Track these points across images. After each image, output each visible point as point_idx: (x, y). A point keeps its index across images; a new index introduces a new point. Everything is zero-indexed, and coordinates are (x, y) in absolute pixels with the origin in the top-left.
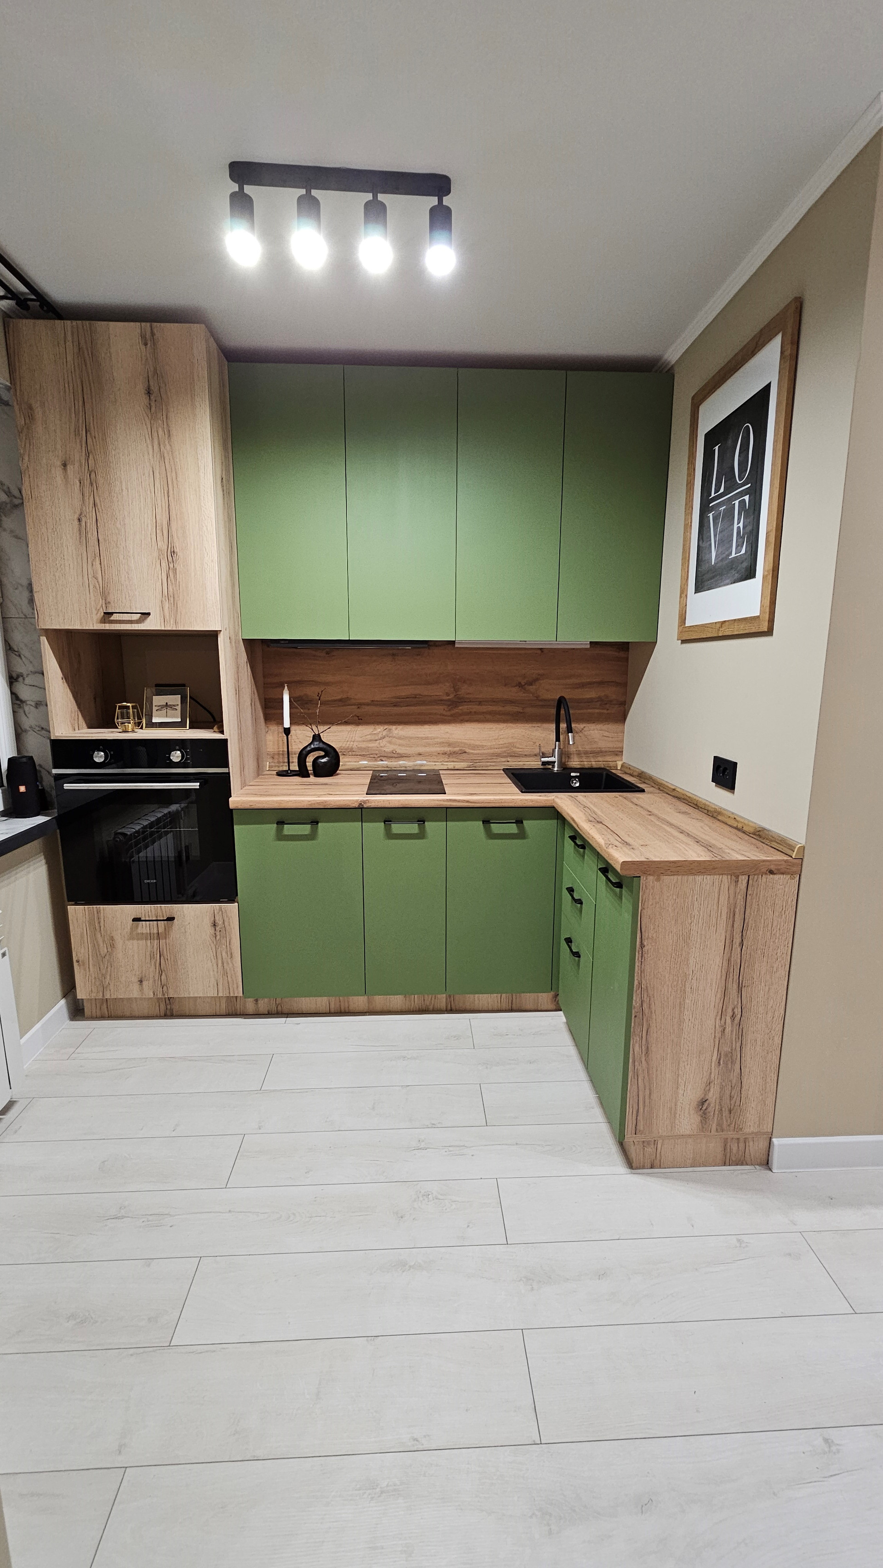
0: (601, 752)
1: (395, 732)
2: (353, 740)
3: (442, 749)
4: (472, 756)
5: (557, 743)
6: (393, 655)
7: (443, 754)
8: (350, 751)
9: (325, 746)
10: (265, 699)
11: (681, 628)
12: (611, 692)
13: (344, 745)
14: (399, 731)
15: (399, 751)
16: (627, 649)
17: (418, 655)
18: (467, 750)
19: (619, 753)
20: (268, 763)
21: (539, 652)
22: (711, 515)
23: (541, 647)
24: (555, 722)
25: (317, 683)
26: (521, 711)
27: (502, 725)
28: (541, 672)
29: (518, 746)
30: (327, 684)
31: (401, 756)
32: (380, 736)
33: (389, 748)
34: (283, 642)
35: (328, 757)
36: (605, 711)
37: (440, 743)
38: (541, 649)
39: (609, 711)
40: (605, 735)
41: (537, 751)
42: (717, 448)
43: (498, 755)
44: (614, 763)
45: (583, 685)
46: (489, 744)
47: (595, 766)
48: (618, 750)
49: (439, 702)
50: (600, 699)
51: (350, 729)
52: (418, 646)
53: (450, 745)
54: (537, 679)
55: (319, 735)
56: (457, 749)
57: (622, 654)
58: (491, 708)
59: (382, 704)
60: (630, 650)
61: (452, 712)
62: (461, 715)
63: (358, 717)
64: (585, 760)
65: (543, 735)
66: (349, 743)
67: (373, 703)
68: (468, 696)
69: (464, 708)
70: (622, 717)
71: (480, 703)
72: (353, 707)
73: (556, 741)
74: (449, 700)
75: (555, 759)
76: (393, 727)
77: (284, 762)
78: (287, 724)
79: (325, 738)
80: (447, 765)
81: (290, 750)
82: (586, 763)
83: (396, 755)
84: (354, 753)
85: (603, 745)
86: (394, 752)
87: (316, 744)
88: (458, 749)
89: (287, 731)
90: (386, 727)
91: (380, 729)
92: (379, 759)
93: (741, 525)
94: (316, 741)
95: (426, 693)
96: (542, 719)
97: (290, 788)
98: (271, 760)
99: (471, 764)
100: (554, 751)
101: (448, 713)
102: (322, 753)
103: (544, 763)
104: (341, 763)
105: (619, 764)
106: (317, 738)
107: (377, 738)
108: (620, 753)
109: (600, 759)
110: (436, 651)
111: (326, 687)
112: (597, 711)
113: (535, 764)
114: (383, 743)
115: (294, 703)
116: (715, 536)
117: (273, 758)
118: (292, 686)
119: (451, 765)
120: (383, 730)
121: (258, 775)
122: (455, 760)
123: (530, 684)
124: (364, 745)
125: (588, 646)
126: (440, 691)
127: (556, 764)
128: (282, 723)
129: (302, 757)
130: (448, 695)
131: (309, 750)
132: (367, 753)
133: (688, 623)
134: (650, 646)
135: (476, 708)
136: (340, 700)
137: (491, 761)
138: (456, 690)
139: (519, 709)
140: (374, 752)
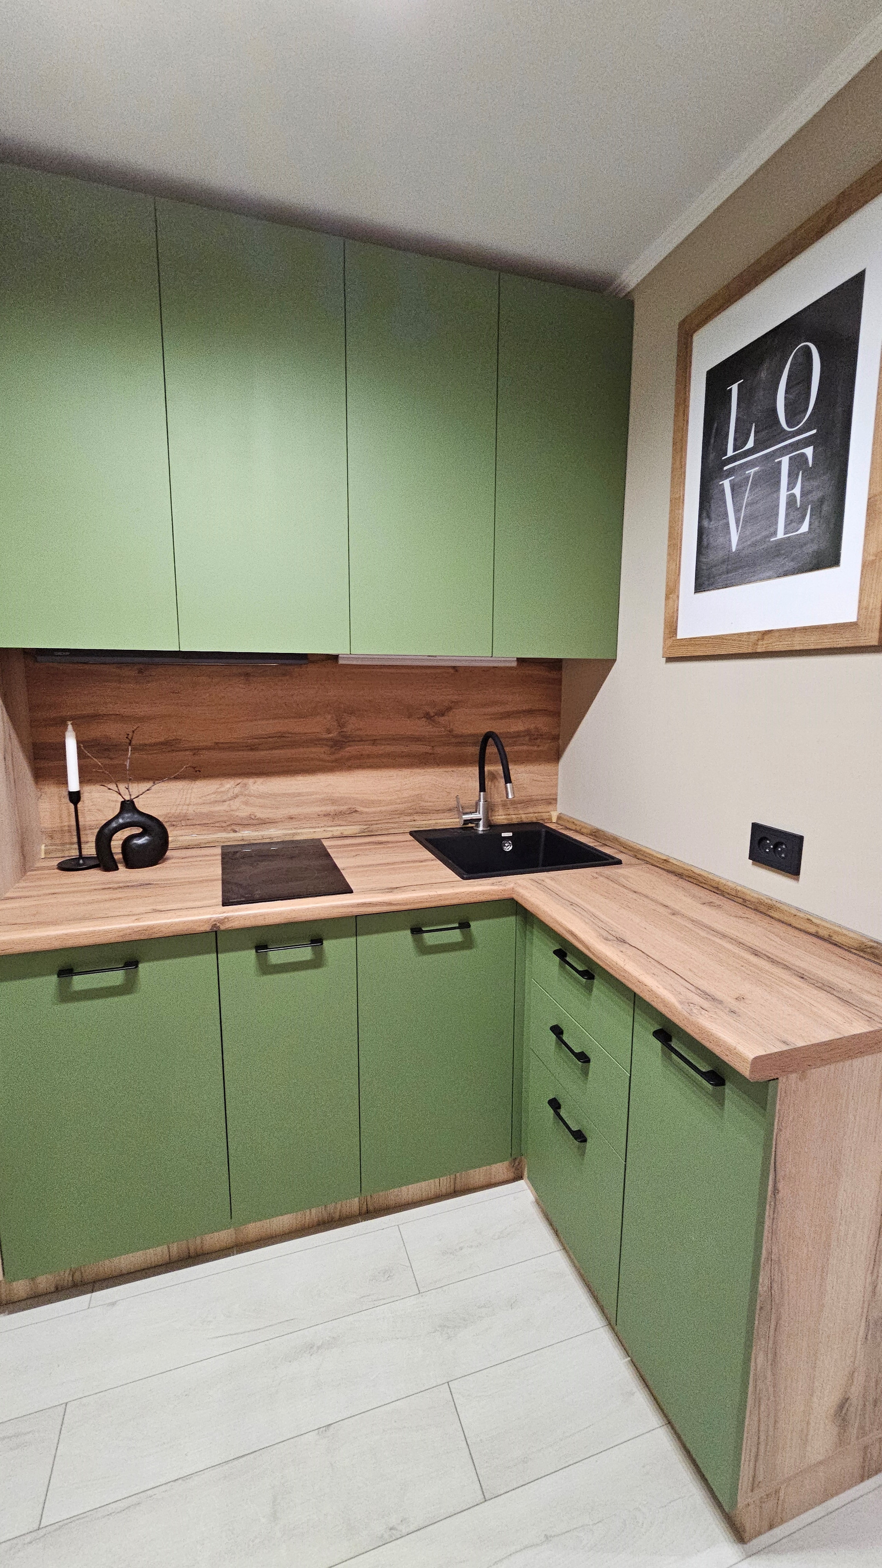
0: (531, 800)
1: (252, 788)
2: (188, 802)
3: (324, 808)
4: (365, 816)
5: (482, 793)
6: (247, 675)
7: (325, 815)
8: (185, 820)
9: (142, 819)
10: (35, 745)
11: (669, 642)
12: (540, 723)
13: (173, 811)
14: (258, 786)
15: (259, 815)
16: (560, 669)
17: (284, 675)
18: (359, 809)
19: (552, 801)
20: (43, 847)
21: (452, 671)
22: (726, 484)
23: (453, 664)
24: (478, 765)
25: (121, 718)
26: (430, 751)
27: (406, 772)
28: (455, 698)
29: (427, 798)
30: (141, 719)
31: (264, 823)
32: (230, 794)
33: (244, 812)
34: (60, 653)
35: (148, 836)
36: (535, 748)
37: (323, 800)
38: (454, 667)
39: (540, 748)
40: (535, 778)
41: (453, 803)
42: (735, 388)
43: (402, 813)
44: (547, 814)
45: (508, 715)
46: (389, 798)
47: (525, 820)
48: (551, 797)
49: (316, 741)
50: (528, 733)
51: (181, 787)
52: (287, 662)
53: (334, 801)
54: (449, 709)
55: (132, 802)
56: (344, 808)
57: (553, 675)
58: (389, 749)
59: (232, 747)
60: (564, 670)
61: (337, 756)
62: (349, 759)
63: (194, 768)
64: (512, 812)
65: (459, 783)
66: (180, 807)
67: (217, 746)
68: (358, 733)
69: (351, 750)
70: (556, 756)
71: (374, 742)
72: (187, 753)
73: (480, 791)
74: (331, 739)
75: (479, 815)
76: (250, 781)
77: (72, 844)
78: (74, 784)
79: (140, 805)
80: (332, 831)
81: (80, 823)
82: (514, 816)
83: (255, 822)
84: (189, 822)
85: (535, 791)
86: (253, 817)
87: (127, 817)
88: (346, 807)
89: (75, 798)
90: (239, 781)
91: (229, 785)
92: (229, 828)
93: (797, 491)
94: (127, 813)
95: (297, 730)
96: (458, 761)
97: (82, 900)
98: (48, 841)
99: (365, 827)
100: (477, 804)
101: (333, 757)
102: (137, 830)
103: (466, 822)
104: (170, 839)
105: (554, 816)
106: (128, 806)
107: (225, 798)
108: (554, 802)
109: (531, 810)
110: (312, 669)
111: (139, 724)
112: (525, 748)
113: (452, 821)
114: (236, 804)
115: (85, 751)
116: (737, 511)
117: (52, 837)
118: (80, 722)
119: (337, 831)
120: (233, 786)
121: (25, 872)
122: (344, 823)
123: (442, 714)
124: (205, 809)
125: (514, 664)
126: (317, 726)
127: (481, 823)
128: (66, 783)
129: (104, 836)
130: (329, 731)
131: (116, 827)
132: (211, 821)
133: (682, 633)
134: (606, 665)
135: (368, 749)
136: (165, 743)
137: (390, 821)
138: (341, 726)
139: (428, 749)
140: (221, 819)
